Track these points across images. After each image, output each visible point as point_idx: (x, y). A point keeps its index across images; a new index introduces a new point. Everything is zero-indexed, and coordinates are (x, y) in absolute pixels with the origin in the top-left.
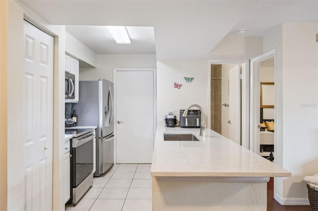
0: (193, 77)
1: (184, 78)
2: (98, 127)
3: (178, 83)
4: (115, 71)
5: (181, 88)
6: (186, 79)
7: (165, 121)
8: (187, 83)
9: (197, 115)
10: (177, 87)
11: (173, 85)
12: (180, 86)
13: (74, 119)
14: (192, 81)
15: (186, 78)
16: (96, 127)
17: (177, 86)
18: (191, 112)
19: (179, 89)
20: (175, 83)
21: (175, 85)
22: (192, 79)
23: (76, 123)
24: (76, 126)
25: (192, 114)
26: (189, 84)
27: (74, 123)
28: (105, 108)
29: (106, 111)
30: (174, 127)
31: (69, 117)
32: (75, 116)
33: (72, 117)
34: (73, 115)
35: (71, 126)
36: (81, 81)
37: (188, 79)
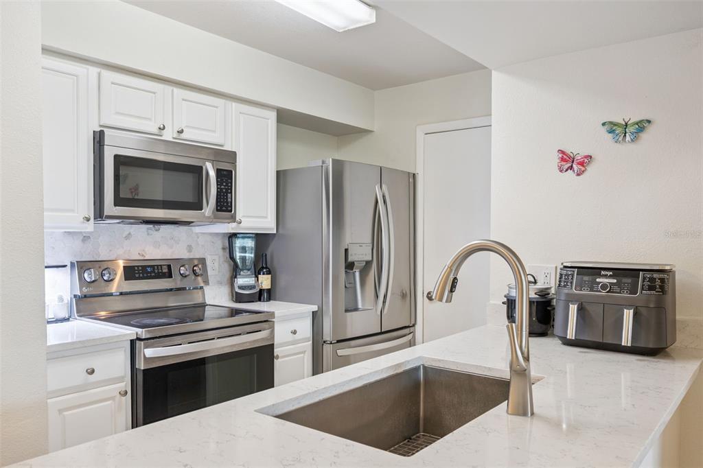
1: (604, 124)
2: (321, 309)
3: (572, 149)
4: (420, 135)
5: (591, 169)
6: (611, 131)
8: (618, 145)
9: (634, 292)
10: (571, 168)
11: (555, 159)
12: (582, 164)
13: (265, 281)
14: (644, 136)
15: (611, 127)
16: (315, 308)
17: (571, 162)
18: (606, 276)
19: (578, 175)
20: (562, 152)
21: (563, 159)
22: (642, 126)
23: (269, 291)
24: (270, 300)
25: (604, 287)
26: (627, 149)
27: (261, 291)
28: (346, 250)
29: (350, 259)
30: (543, 334)
31: (249, 273)
32: (269, 273)
33: (257, 274)
34: (263, 268)
35: (250, 298)
36: (285, 171)
37: (617, 130)
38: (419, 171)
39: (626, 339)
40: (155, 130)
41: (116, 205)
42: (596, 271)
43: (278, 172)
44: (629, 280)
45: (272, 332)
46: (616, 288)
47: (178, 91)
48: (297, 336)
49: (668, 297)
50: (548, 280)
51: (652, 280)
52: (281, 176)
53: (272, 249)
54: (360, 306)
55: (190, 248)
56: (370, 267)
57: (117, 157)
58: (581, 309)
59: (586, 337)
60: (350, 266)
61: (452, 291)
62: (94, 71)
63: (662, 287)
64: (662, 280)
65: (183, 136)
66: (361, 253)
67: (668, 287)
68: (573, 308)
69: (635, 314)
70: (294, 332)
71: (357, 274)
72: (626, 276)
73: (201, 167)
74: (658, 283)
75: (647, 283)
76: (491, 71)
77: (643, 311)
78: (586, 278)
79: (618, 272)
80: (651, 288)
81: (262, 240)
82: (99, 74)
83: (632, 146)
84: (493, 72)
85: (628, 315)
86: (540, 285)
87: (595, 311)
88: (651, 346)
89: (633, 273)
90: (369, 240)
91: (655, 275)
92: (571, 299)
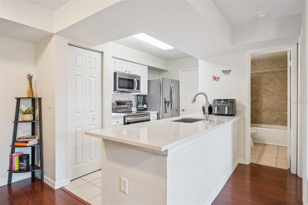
0: (230, 70)
2: (159, 112)
4: (180, 71)
5: (220, 80)
6: (223, 72)
7: (202, 109)
9: (228, 104)
10: (215, 80)
12: (218, 79)
13: (145, 106)
14: (230, 73)
15: (223, 71)
16: (158, 112)
17: (215, 78)
18: (222, 101)
19: (217, 81)
20: (214, 76)
21: (214, 78)
22: (229, 71)
23: (146, 108)
24: (146, 111)
25: (222, 103)
27: (144, 108)
28: (165, 99)
29: (166, 101)
30: (210, 114)
31: (141, 104)
32: (146, 104)
33: (143, 104)
34: (145, 103)
35: (142, 110)
36: (149, 80)
37: (225, 72)
38: (180, 80)
39: (226, 113)
40: (125, 72)
41: (119, 88)
42: (220, 100)
43: (148, 81)
44: (227, 102)
45: (150, 117)
46: (224, 103)
47: (129, 63)
48: (154, 118)
49: (234, 105)
50: (211, 102)
51: (231, 101)
52: (149, 81)
53: (147, 99)
54: (167, 112)
55: (128, 98)
56: (170, 103)
57: (119, 78)
58: (218, 108)
59: (219, 113)
60: (165, 102)
61: (195, 101)
62: (114, 59)
63: (233, 103)
64: (233, 101)
65: (130, 73)
66: (168, 99)
67: (234, 103)
68: (216, 107)
69: (228, 108)
70: (154, 117)
71: (167, 105)
72: (226, 101)
73: (134, 80)
74: (232, 102)
75: (230, 102)
76: (198, 59)
77: (229, 107)
78: (219, 101)
79: (225, 100)
80: (231, 103)
81: (144, 96)
82: (115, 60)
83: (228, 75)
84: (199, 59)
85: (227, 108)
86: (209, 104)
87: (220, 108)
88: (231, 114)
89: (227, 100)
90: (169, 96)
91: (232, 100)
92: (216, 105)
